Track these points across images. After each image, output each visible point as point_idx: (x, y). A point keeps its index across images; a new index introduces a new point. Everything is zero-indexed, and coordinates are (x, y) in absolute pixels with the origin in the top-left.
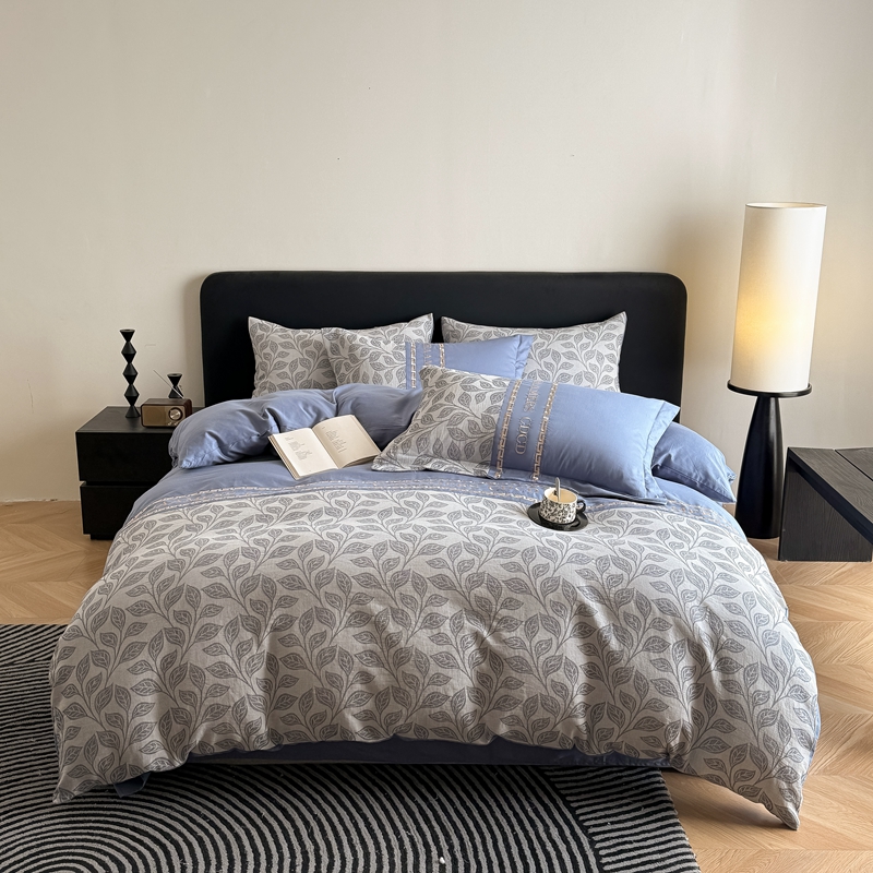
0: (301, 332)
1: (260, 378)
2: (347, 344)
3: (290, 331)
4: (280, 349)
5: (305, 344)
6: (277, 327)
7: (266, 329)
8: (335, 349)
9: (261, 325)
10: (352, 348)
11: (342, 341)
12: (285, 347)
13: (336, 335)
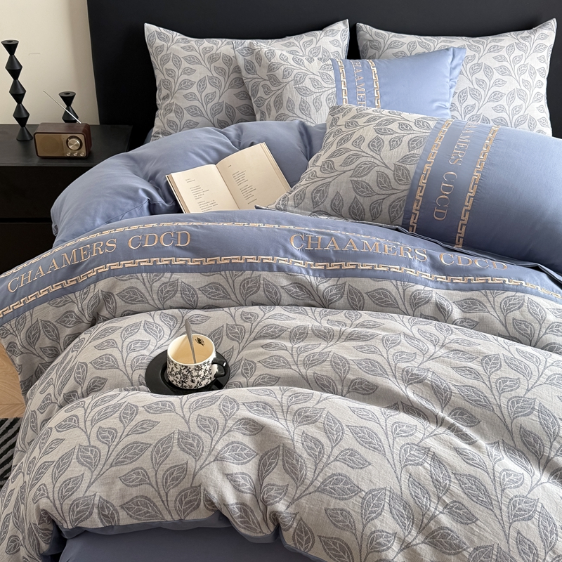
0: (206, 43)
1: (164, 98)
2: (265, 61)
3: (193, 41)
4: (185, 64)
5: (213, 59)
6: (178, 36)
7: (166, 39)
8: (250, 68)
9: (159, 34)
10: (271, 68)
11: (259, 58)
12: (190, 62)
13: (251, 50)
